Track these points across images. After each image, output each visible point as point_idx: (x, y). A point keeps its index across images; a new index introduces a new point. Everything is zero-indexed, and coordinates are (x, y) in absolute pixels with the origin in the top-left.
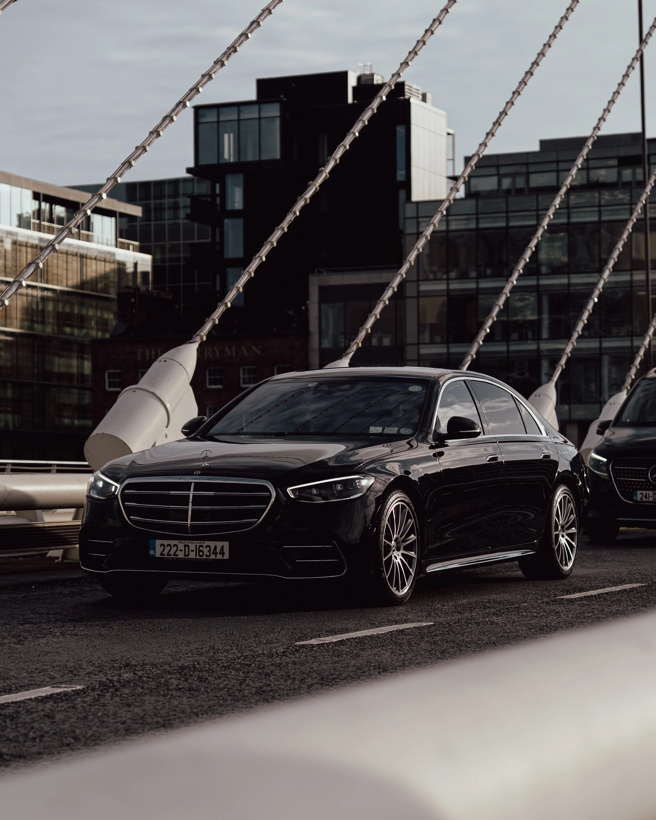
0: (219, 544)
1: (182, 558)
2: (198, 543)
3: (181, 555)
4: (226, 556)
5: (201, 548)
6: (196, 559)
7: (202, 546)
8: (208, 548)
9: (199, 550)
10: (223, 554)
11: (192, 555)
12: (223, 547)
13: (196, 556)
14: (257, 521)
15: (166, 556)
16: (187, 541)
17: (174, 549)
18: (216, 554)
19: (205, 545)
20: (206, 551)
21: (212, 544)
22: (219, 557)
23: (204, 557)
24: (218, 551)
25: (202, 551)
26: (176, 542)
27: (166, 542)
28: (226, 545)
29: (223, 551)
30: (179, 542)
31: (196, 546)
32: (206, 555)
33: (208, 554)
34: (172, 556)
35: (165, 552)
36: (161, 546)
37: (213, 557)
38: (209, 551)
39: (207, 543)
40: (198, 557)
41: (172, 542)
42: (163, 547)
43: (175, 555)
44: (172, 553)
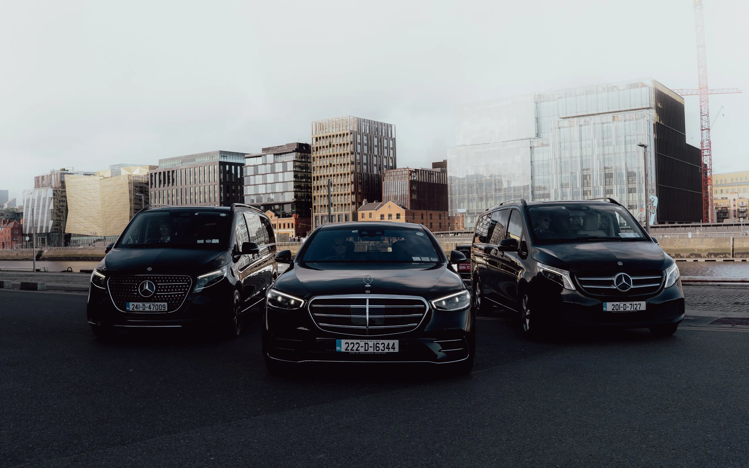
0: (391, 342)
1: (363, 352)
2: (375, 341)
3: (362, 350)
4: (397, 350)
5: (378, 345)
6: (374, 353)
7: (379, 344)
8: (383, 345)
9: (376, 346)
10: (394, 348)
11: (371, 350)
12: (394, 344)
13: (374, 350)
14: (417, 325)
15: (350, 351)
16: (367, 340)
17: (356, 346)
18: (389, 348)
19: (380, 343)
20: (381, 347)
21: (386, 342)
22: (391, 350)
23: (380, 351)
24: (390, 347)
25: (378, 347)
26: (358, 341)
27: (350, 341)
28: (396, 342)
29: (394, 347)
30: (361, 341)
31: (374, 343)
32: (381, 350)
33: (383, 349)
34: (355, 351)
35: (350, 348)
36: (346, 344)
37: (386, 351)
38: (384, 347)
39: (382, 341)
40: (375, 351)
41: (355, 341)
42: (347, 345)
43: (357, 350)
44: (355, 348)
